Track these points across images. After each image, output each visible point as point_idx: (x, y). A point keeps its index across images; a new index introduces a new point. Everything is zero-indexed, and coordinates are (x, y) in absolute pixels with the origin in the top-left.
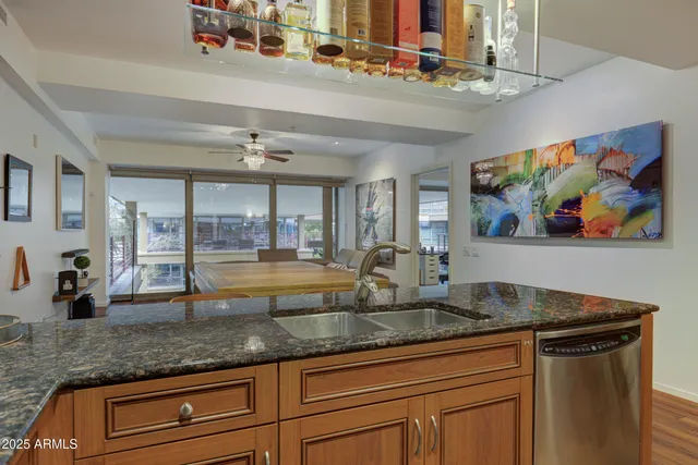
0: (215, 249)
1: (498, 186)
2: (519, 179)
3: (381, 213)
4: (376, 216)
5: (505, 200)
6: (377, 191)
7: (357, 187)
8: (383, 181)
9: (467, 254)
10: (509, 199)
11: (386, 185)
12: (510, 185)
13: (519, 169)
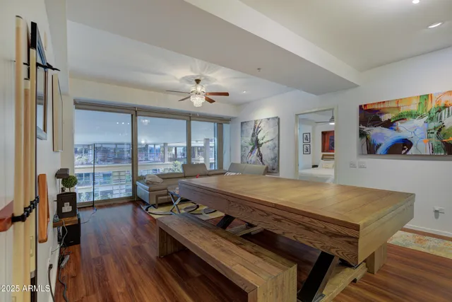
0: (116, 163)
1: (389, 120)
2: (412, 115)
3: (265, 140)
4: (261, 142)
5: (397, 130)
6: (262, 125)
7: (242, 123)
8: (268, 119)
9: (353, 165)
10: (401, 129)
11: (271, 122)
12: (403, 119)
13: (414, 108)
